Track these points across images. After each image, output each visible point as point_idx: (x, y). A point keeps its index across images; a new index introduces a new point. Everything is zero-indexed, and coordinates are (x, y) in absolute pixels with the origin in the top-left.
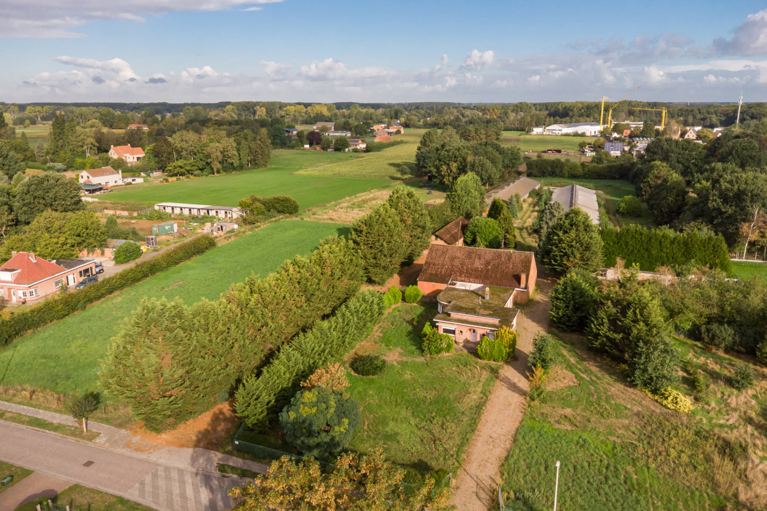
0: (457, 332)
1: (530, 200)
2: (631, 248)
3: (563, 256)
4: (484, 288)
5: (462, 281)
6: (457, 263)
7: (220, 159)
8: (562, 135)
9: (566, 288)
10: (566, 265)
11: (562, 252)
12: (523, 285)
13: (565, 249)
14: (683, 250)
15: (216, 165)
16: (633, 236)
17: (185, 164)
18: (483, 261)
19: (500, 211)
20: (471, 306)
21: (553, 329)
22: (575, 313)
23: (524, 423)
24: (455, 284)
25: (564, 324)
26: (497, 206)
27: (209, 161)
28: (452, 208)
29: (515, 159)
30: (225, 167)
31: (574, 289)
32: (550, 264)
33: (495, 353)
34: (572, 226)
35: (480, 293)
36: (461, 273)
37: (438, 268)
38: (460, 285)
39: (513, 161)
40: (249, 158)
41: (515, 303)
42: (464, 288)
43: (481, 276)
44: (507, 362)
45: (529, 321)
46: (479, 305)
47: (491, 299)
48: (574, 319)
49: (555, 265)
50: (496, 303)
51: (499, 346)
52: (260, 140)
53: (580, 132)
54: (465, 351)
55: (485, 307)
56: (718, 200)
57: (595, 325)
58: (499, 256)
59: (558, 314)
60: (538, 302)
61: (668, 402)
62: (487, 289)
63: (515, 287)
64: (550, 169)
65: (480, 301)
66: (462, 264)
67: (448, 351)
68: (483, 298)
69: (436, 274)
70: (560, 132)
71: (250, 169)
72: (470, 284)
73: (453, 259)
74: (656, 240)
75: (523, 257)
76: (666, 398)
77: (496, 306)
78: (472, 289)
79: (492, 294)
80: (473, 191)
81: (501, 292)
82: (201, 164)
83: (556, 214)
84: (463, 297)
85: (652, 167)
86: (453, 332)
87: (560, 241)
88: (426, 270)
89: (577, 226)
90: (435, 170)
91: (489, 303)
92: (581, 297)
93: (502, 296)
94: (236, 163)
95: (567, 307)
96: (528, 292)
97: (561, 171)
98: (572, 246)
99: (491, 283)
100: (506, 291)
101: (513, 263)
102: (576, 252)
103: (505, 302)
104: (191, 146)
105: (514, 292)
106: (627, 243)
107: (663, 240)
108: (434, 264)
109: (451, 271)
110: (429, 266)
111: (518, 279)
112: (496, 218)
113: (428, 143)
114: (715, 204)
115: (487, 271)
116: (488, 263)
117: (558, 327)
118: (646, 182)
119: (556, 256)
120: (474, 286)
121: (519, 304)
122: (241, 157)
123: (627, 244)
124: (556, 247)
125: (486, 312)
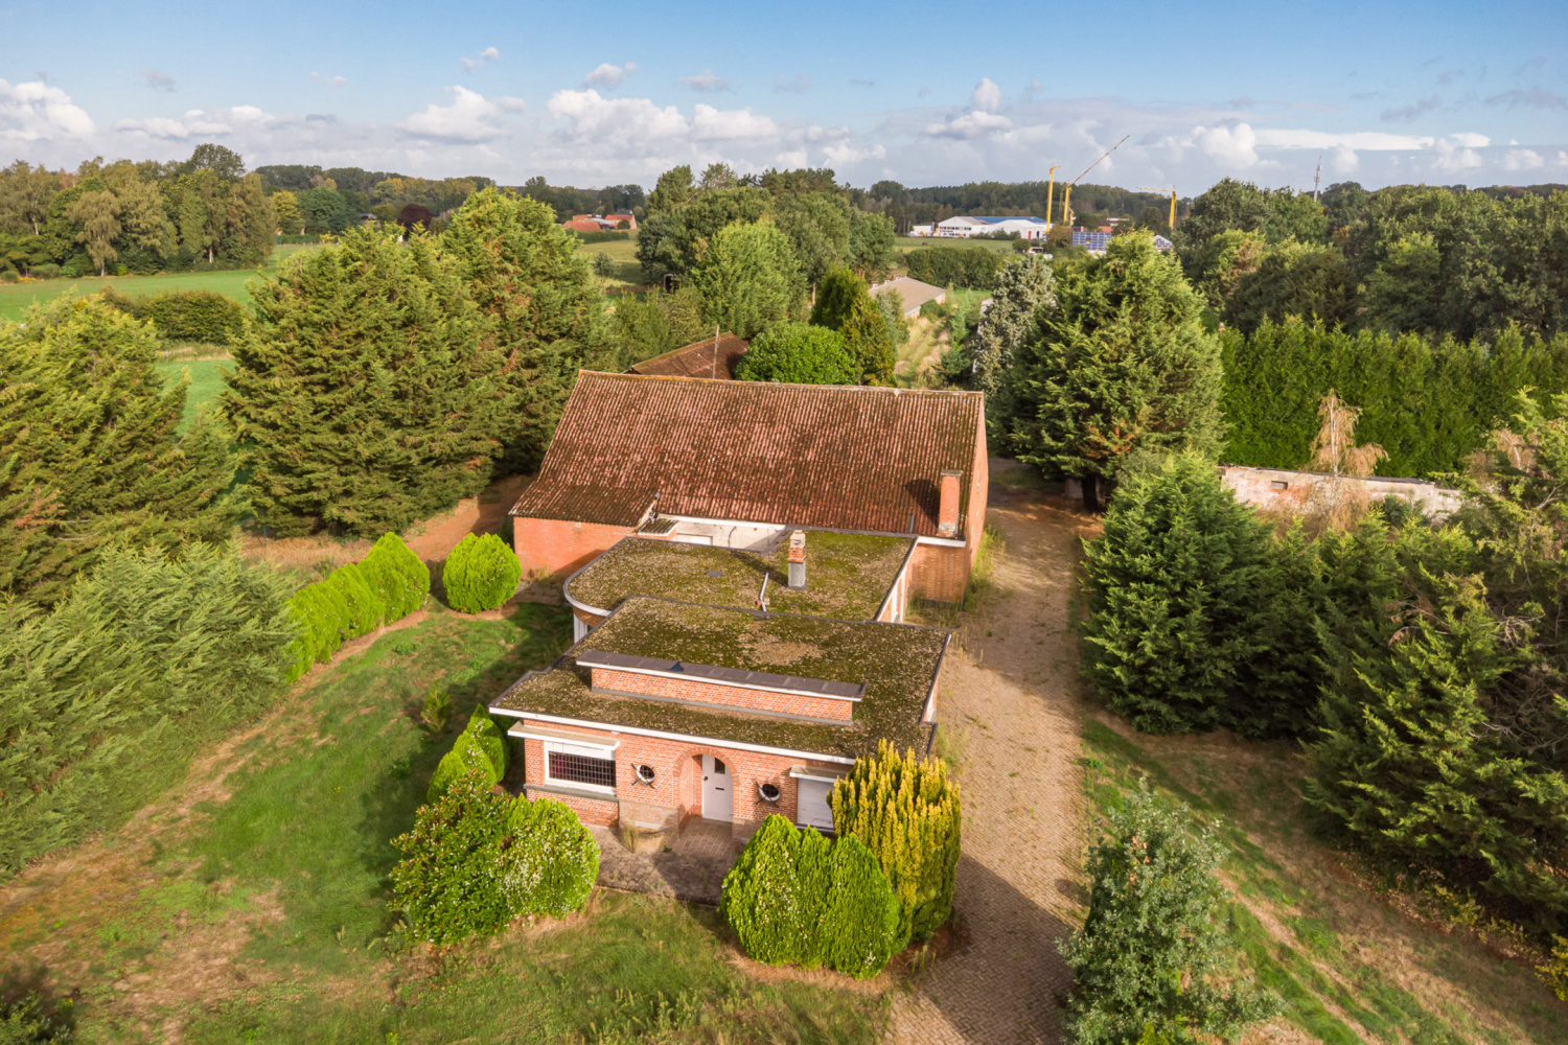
0: (623, 774)
1: (924, 322)
2: (1293, 396)
3: (1087, 414)
4: (785, 535)
5: (697, 513)
6: (679, 441)
7: (113, 234)
8: (973, 237)
9: (1164, 525)
10: (1098, 446)
11: (1083, 397)
12: (948, 525)
13: (1093, 385)
14: (1470, 399)
15: (101, 250)
16: (1296, 356)
17: (9, 245)
18: (782, 433)
19: (849, 303)
20: (715, 618)
21: (1103, 719)
22: (1216, 642)
24: (665, 527)
25: (1159, 695)
26: (840, 290)
27: (80, 237)
28: (703, 311)
29: (881, 242)
30: (133, 259)
31: (1203, 526)
32: (1036, 446)
33: (836, 923)
34: (1116, 300)
35: (768, 559)
36: (694, 482)
37: (602, 467)
38: (685, 530)
39: (877, 246)
40: (208, 240)
41: (918, 601)
42: (706, 541)
43: (775, 490)
44: (908, 974)
45: (990, 677)
46: (759, 616)
47: (814, 583)
48: (1219, 669)
49: (1054, 452)
50: (840, 601)
51: (860, 879)
52: (242, 196)
53: (1008, 232)
54: (664, 895)
55: (787, 621)
56: (1493, 271)
57: (1387, 718)
58: (850, 410)
59: (1133, 646)
60: (1008, 595)
62: (798, 537)
63: (917, 532)
64: (962, 269)
65: (761, 595)
66: (702, 448)
67: (555, 906)
68: (782, 580)
69: (594, 486)
70: (968, 233)
71: (211, 269)
72: (729, 524)
73: (663, 427)
74: (1379, 365)
75: (942, 410)
77: (837, 615)
78: (738, 543)
79: (822, 562)
80: (767, 266)
81: (858, 552)
82: (57, 247)
83: (1031, 297)
84: (689, 580)
85: (1222, 244)
86: (603, 772)
87: (1077, 356)
88: (554, 472)
89: (1137, 299)
90: (678, 252)
91: (806, 606)
92: (1237, 564)
93: (864, 568)
94: (169, 249)
95: (1177, 611)
96: (967, 551)
98: (1121, 374)
99: (818, 520)
100: (881, 548)
101: (905, 438)
102: (1137, 394)
103: (880, 598)
104: (29, 196)
105: (916, 556)
106: (1280, 379)
107: (1401, 366)
108: (589, 451)
109: (654, 475)
110: (568, 458)
111: (929, 501)
112: (834, 325)
113: (667, 201)
114: (1484, 284)
115: (802, 469)
116: (804, 440)
117: (1133, 711)
118: (1210, 278)
119: (1060, 415)
120: (748, 534)
121: (934, 604)
122: (184, 234)
123: (1278, 382)
124: (1060, 383)
125: (790, 653)
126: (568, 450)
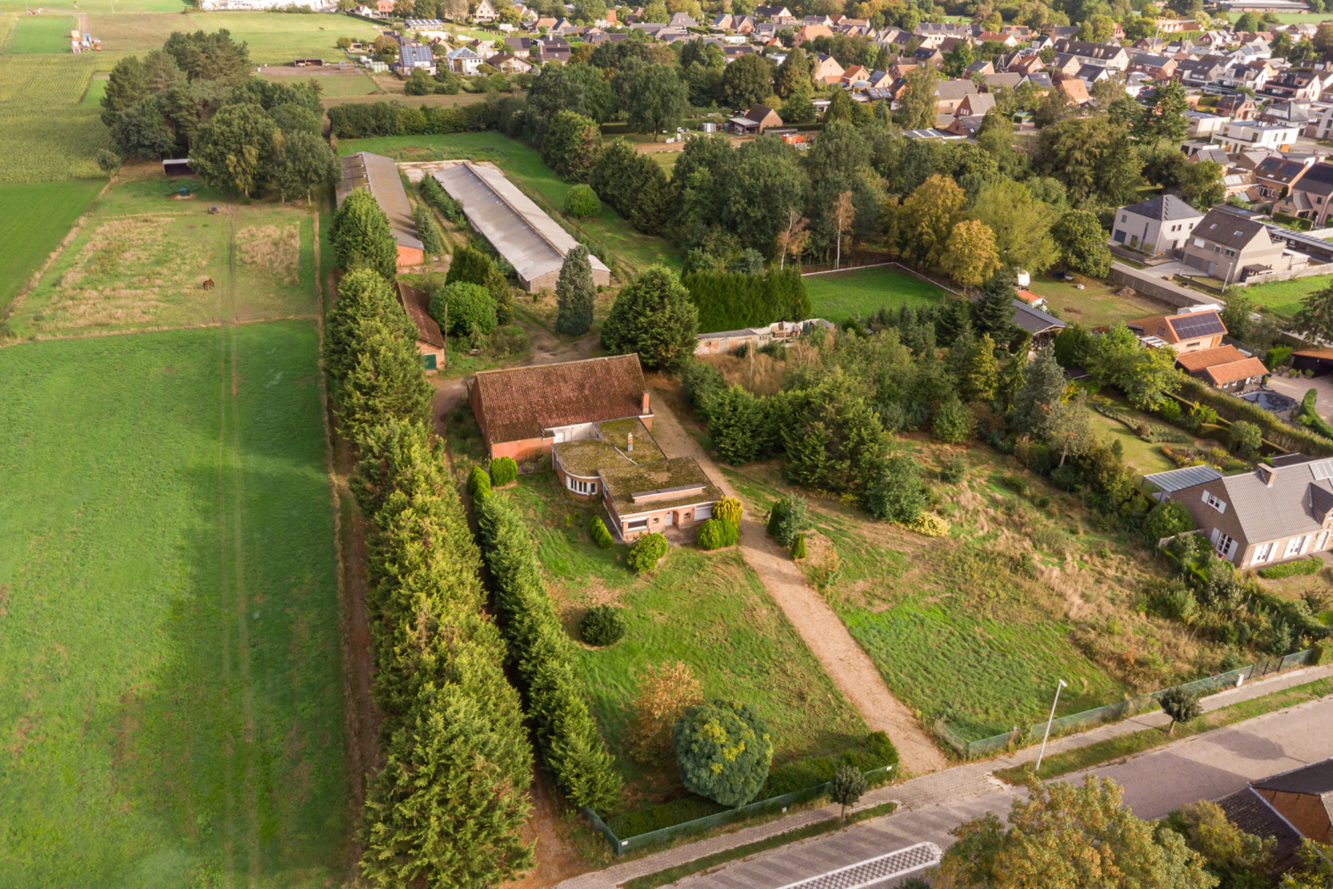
0: (650, 522)
5: (556, 425)
6: (535, 397)
10: (663, 356)
11: (657, 339)
12: (646, 409)
18: (572, 384)
20: (629, 471)
23: (848, 624)
24: (551, 434)
34: (662, 298)
35: (606, 440)
36: (549, 412)
37: (510, 414)
38: (560, 434)
42: (571, 438)
43: (581, 409)
46: (638, 466)
48: (755, 447)
50: (648, 452)
55: (649, 466)
56: (743, 202)
58: (592, 370)
61: (925, 529)
63: (637, 414)
65: (626, 457)
66: (544, 397)
68: (625, 449)
69: (512, 424)
72: (570, 427)
73: (524, 392)
75: (625, 364)
76: (922, 524)
77: (655, 458)
84: (596, 456)
86: (644, 523)
88: (492, 421)
89: (671, 298)
97: (393, 125)
98: (670, 329)
99: (602, 418)
101: (617, 378)
108: (501, 409)
109: (533, 413)
111: (634, 401)
115: (586, 398)
116: (581, 386)
120: (577, 429)
125: (663, 477)
126: (492, 410)
